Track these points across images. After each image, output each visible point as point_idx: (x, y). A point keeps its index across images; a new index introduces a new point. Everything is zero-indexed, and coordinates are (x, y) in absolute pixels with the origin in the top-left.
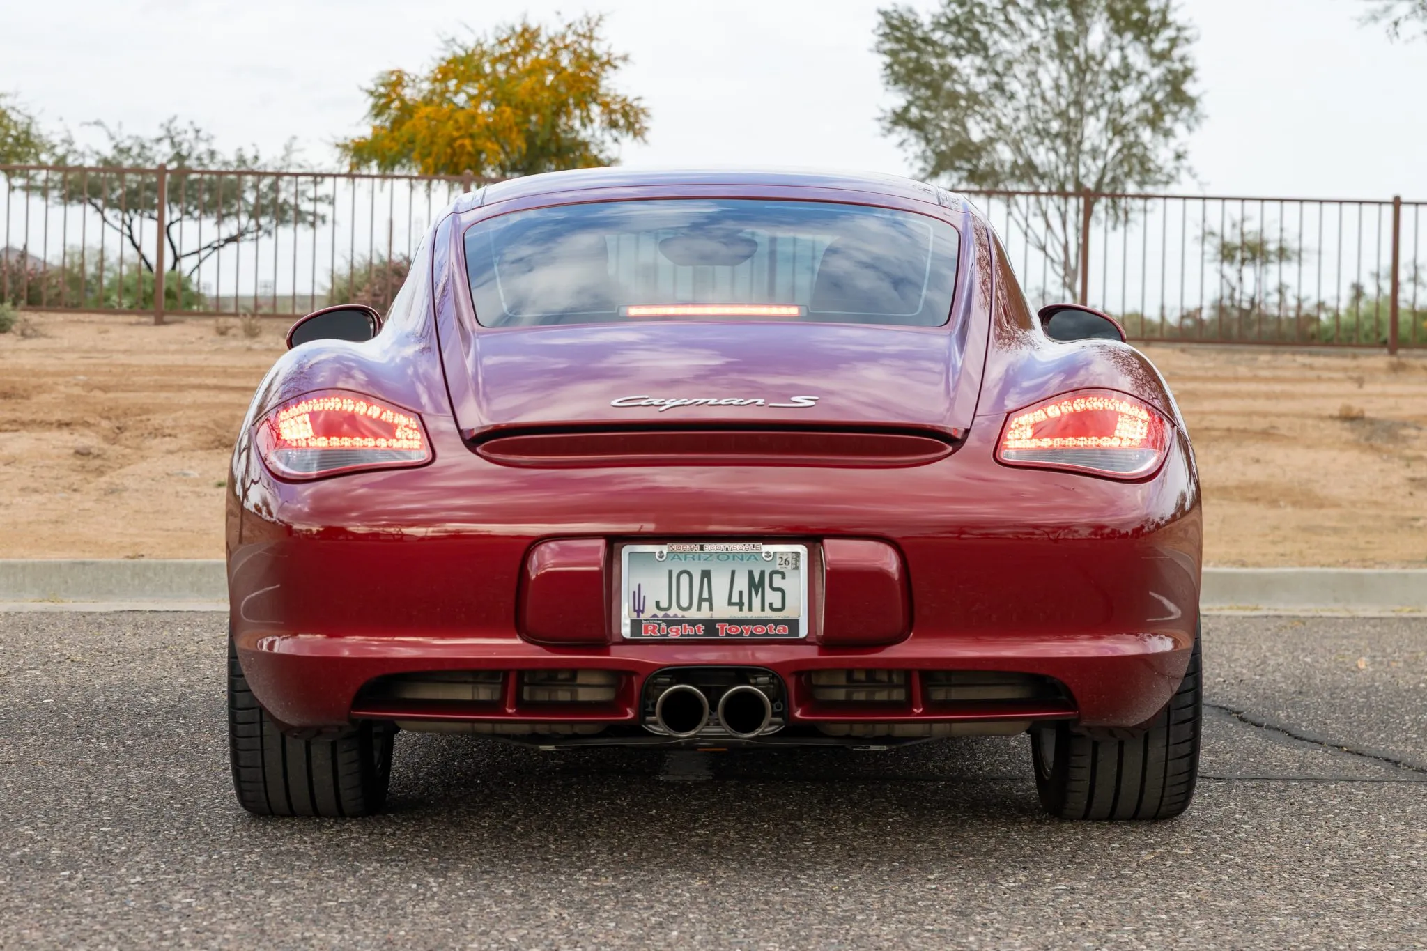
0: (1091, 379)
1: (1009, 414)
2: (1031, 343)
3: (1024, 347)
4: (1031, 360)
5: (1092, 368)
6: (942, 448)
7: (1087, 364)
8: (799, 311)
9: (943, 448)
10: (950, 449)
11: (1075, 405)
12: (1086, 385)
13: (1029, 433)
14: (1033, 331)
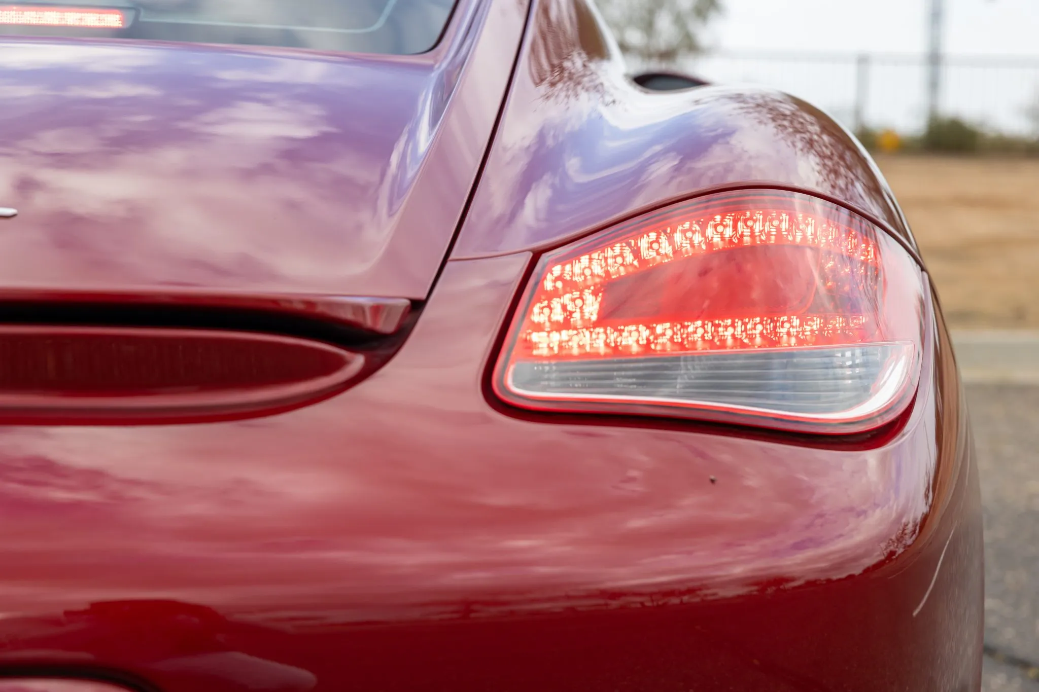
0: (739, 166)
1: (537, 255)
2: (598, 88)
3: (583, 95)
4: (596, 124)
5: (733, 141)
6: (335, 364)
7: (723, 135)
8: (122, 20)
9: (338, 363)
10: (358, 362)
11: (710, 231)
12: (731, 179)
13: (592, 307)
14: (605, 65)
